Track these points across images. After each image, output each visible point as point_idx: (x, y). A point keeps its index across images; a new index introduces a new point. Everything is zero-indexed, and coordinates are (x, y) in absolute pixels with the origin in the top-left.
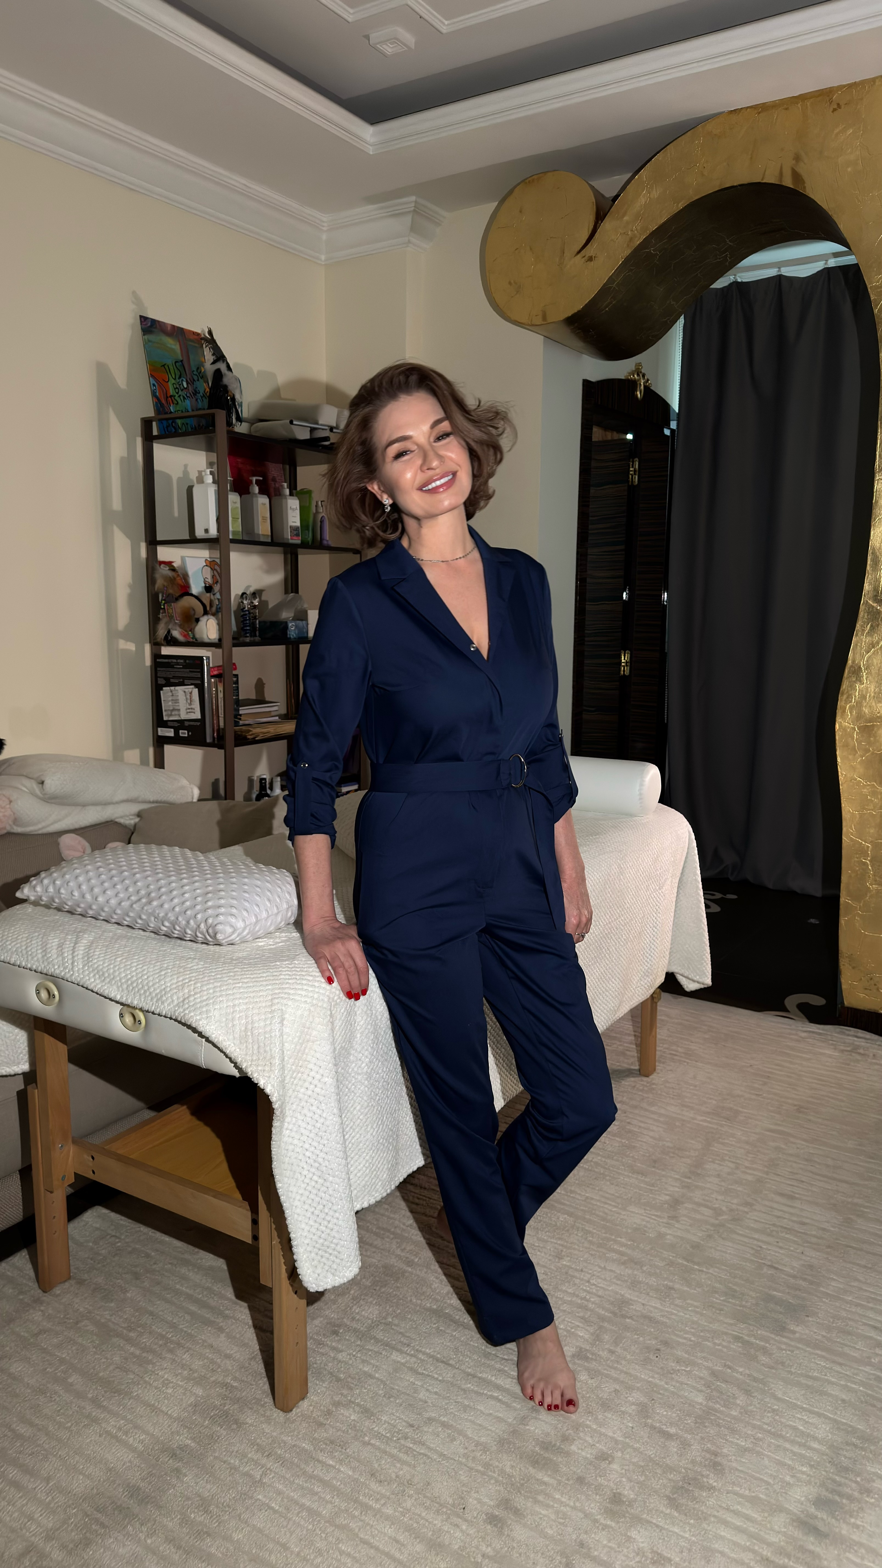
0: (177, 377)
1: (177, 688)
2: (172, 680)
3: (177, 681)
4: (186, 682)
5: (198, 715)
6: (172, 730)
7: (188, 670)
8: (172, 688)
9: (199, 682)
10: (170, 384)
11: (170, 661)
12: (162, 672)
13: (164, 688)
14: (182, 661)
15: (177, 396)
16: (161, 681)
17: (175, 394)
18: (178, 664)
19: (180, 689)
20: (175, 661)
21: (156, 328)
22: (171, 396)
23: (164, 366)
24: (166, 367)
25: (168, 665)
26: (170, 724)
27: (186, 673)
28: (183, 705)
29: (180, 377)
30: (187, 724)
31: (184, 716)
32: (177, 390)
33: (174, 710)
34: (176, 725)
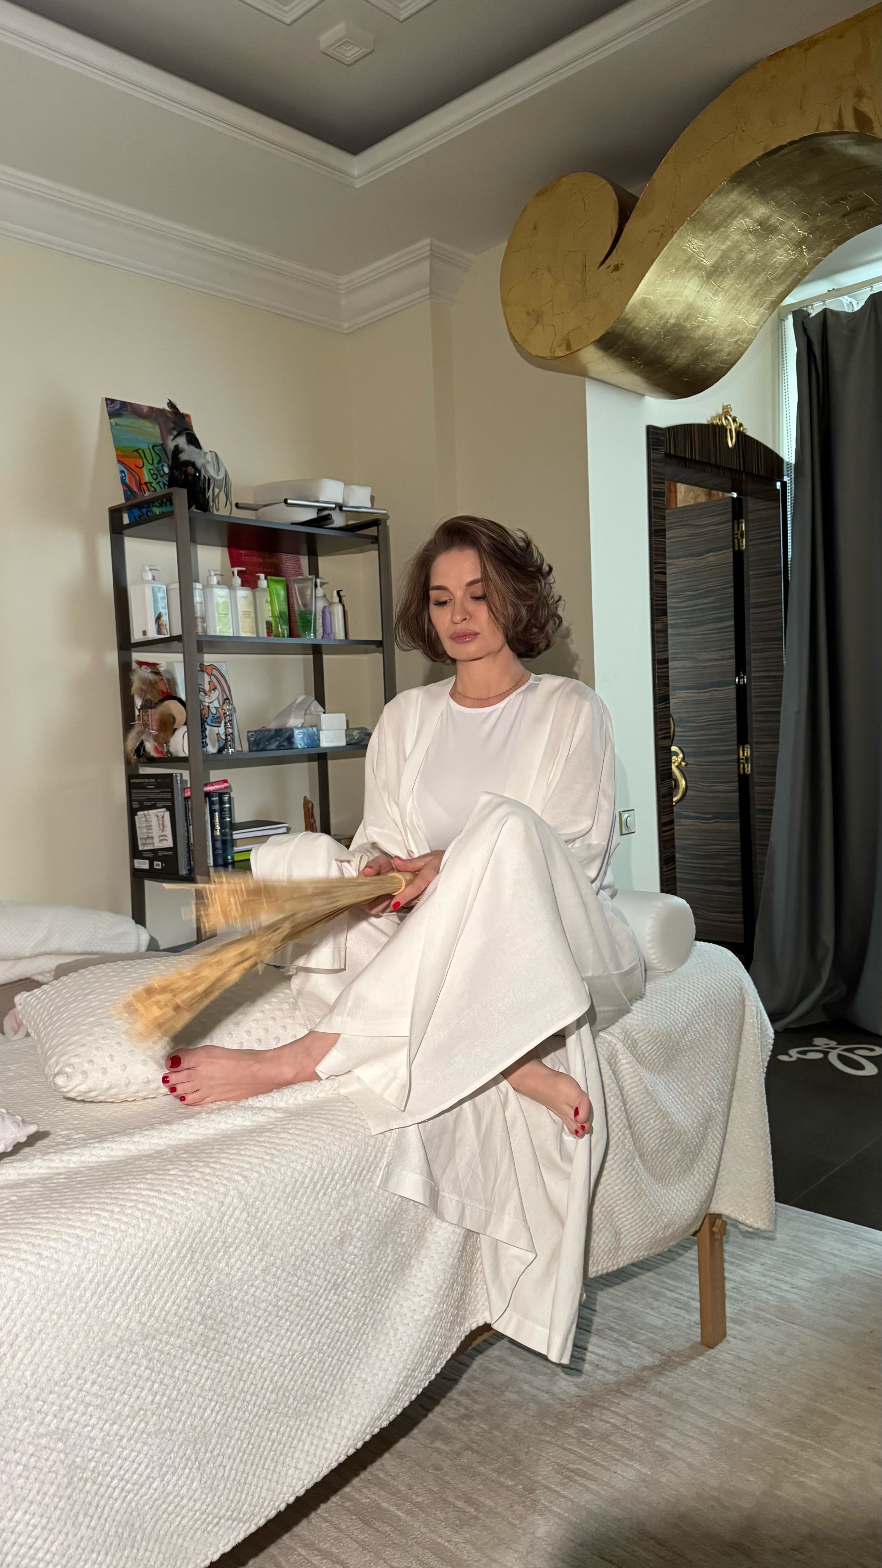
0: (155, 462)
1: (151, 812)
2: (146, 803)
3: (149, 804)
4: (159, 804)
5: (169, 843)
6: (147, 862)
7: (159, 791)
8: (146, 812)
9: (169, 804)
10: (145, 470)
11: (142, 781)
12: (138, 795)
13: (139, 813)
14: (153, 780)
15: (155, 482)
16: (136, 805)
17: (152, 480)
18: (150, 784)
19: (152, 812)
20: (147, 780)
21: (127, 410)
22: (146, 483)
23: (137, 451)
24: (140, 451)
25: (141, 786)
26: (145, 854)
27: (156, 794)
28: (156, 832)
29: (159, 462)
30: (160, 853)
31: (158, 845)
32: (155, 477)
33: (148, 838)
34: (150, 855)
